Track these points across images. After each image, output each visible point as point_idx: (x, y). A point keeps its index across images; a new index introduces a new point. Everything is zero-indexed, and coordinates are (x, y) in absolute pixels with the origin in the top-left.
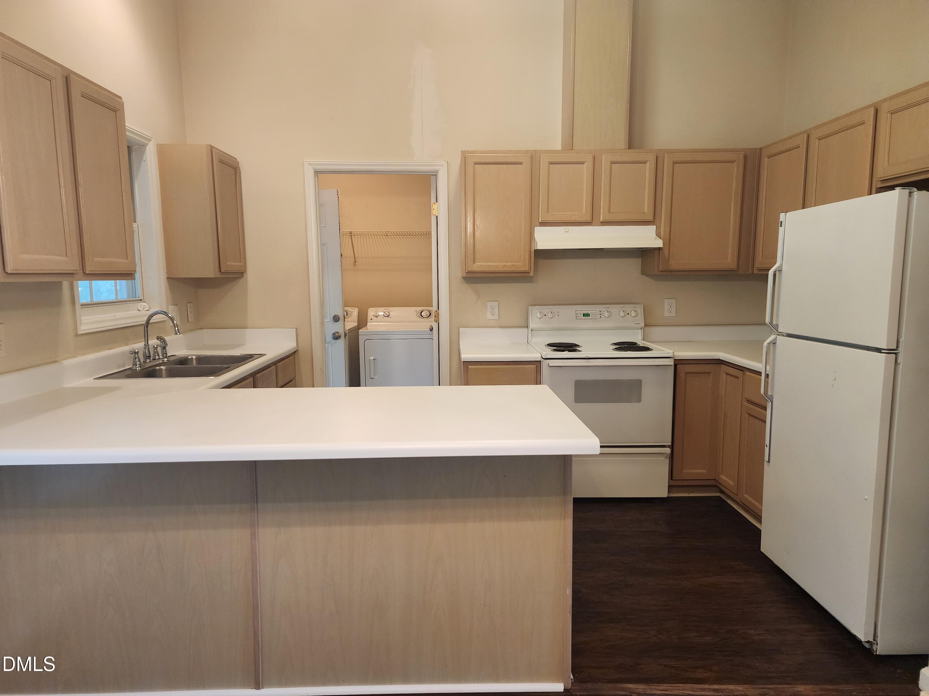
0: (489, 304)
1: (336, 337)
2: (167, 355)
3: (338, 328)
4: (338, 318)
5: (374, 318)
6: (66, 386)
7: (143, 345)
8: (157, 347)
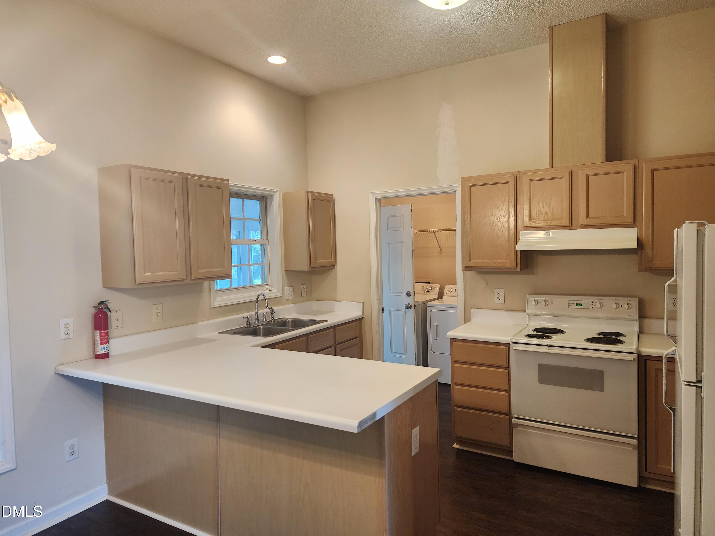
0: (496, 291)
1: (408, 307)
2: (273, 319)
3: (410, 301)
4: (410, 293)
5: (448, 293)
6: (198, 337)
7: (255, 314)
8: (265, 314)
